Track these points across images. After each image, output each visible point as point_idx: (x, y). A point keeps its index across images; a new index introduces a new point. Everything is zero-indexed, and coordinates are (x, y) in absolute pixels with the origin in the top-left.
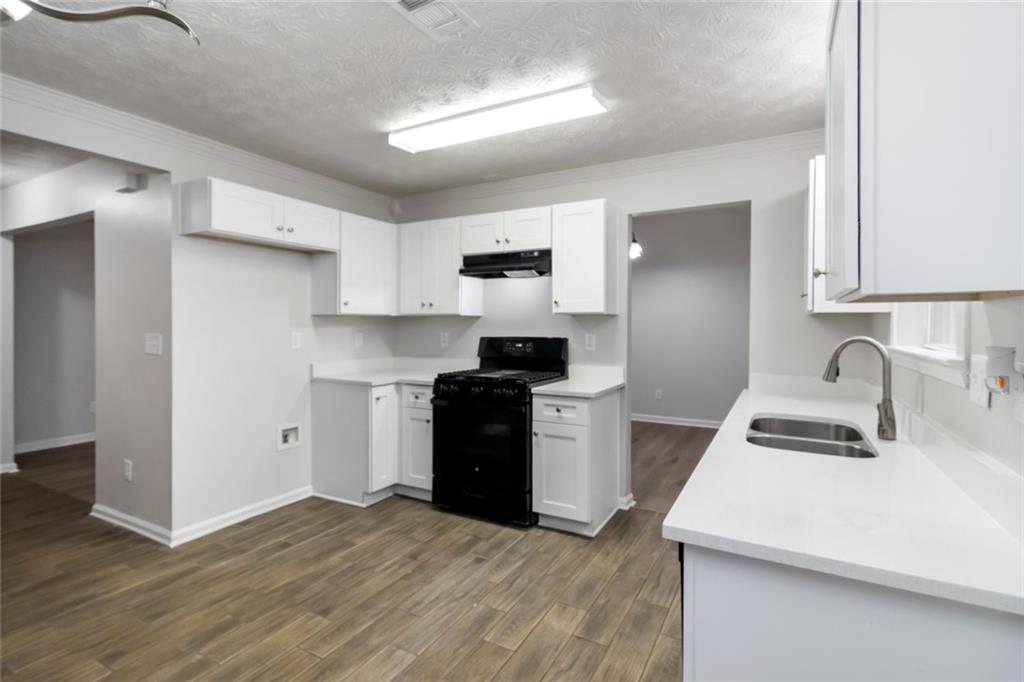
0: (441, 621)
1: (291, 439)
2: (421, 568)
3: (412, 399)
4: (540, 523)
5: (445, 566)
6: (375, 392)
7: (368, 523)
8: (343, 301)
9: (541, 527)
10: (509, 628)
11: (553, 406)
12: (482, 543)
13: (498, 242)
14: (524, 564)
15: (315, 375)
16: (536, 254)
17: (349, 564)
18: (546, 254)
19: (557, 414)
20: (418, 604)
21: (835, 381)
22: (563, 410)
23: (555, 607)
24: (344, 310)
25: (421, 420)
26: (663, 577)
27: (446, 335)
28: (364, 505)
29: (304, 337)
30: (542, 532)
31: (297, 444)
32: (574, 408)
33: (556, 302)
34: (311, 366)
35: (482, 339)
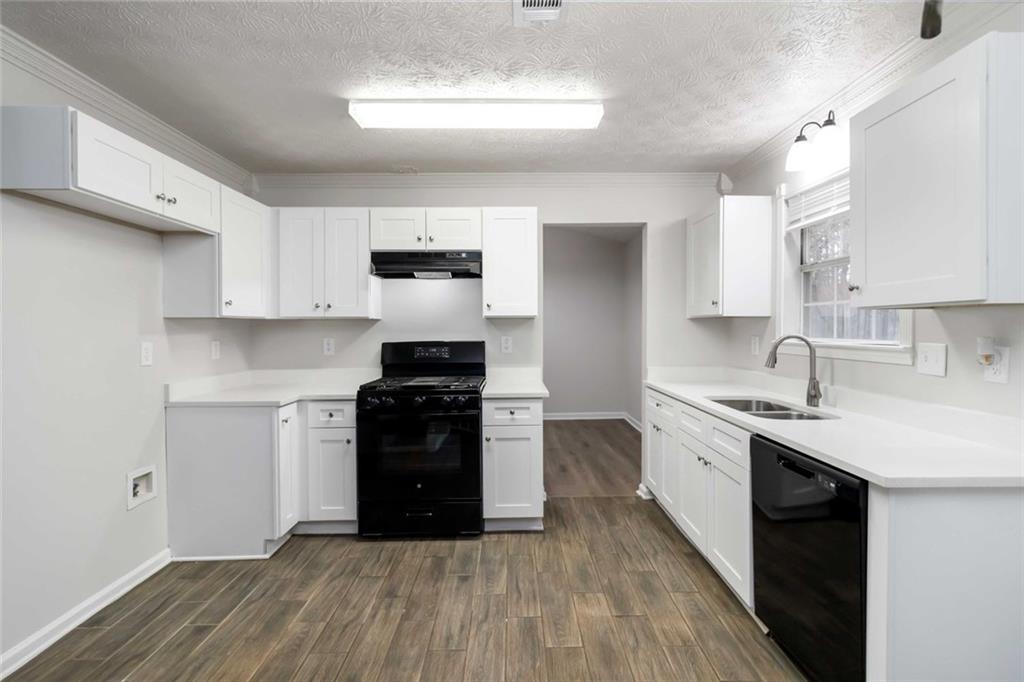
0: (491, 645)
1: (141, 489)
2: (412, 604)
3: (324, 418)
4: (486, 529)
5: (437, 594)
6: (283, 413)
7: (293, 573)
8: (225, 299)
9: (490, 533)
10: (557, 630)
11: (506, 408)
12: (449, 562)
13: (419, 239)
14: (510, 568)
15: (174, 398)
16: (464, 255)
17: (321, 626)
18: (476, 256)
19: (510, 416)
20: (449, 638)
21: (774, 367)
22: (516, 412)
23: (575, 598)
24: (227, 312)
25: (341, 441)
26: (627, 549)
27: (332, 341)
28: (267, 556)
29: (153, 348)
30: (494, 538)
31: (150, 495)
32: (528, 408)
33: (488, 306)
34: (167, 387)
35: (384, 345)
